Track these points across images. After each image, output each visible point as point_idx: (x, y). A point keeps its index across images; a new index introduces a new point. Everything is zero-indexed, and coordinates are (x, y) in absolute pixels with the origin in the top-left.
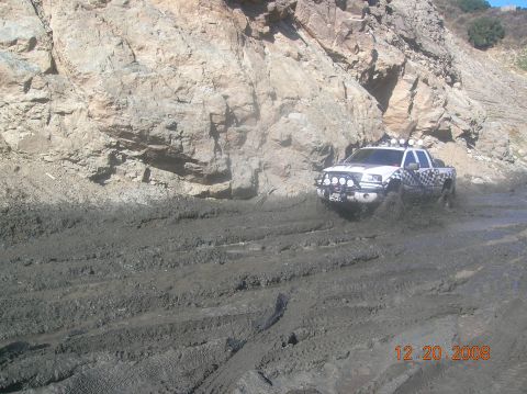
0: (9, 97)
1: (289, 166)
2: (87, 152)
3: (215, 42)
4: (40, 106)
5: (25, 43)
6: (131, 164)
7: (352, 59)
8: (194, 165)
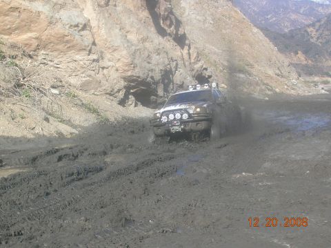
0: (78, 57)
2: (116, 90)
3: (149, 28)
4: (95, 63)
5: (81, 26)
6: (130, 97)
7: (169, 31)
8: (155, 98)
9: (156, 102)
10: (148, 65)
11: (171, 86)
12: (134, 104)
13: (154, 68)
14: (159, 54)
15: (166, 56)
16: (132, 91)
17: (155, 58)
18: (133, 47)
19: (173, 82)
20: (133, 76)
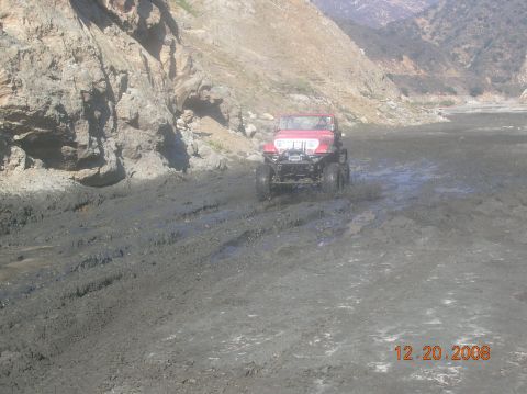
1: (139, 147)
3: (59, 7)
6: (14, 149)
7: (124, 18)
8: (71, 149)
9: (73, 157)
10: (50, 83)
11: (110, 123)
12: (22, 164)
13: (64, 87)
14: (78, 60)
15: (97, 64)
16: (16, 137)
17: (68, 69)
18: (14, 48)
19: (115, 114)
20: (12, 106)
